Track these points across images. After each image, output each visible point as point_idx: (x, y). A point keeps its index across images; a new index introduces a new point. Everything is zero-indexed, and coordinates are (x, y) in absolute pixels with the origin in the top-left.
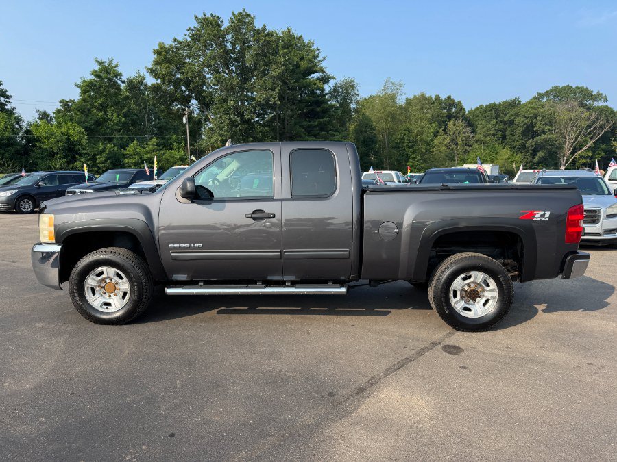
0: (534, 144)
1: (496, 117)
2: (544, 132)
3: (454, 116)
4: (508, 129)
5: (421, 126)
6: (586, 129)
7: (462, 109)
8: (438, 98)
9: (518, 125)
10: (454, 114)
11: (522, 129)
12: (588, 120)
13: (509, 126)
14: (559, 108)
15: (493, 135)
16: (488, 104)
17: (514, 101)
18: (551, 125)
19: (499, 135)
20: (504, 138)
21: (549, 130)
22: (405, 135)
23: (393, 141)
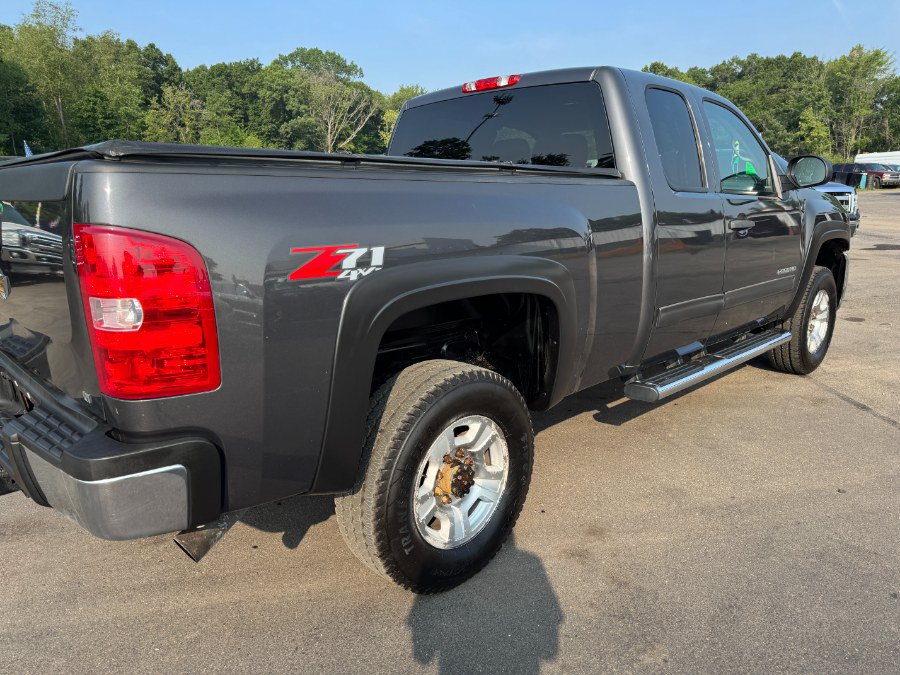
0: (289, 130)
1: (230, 86)
2: (299, 114)
3: (166, 79)
4: (251, 107)
5: (120, 89)
6: (349, 113)
7: (176, 69)
8: (132, 46)
9: (263, 101)
10: (166, 76)
11: (270, 106)
12: (349, 99)
13: (251, 102)
14: (313, 79)
15: (231, 114)
16: (214, 64)
17: (252, 63)
18: (307, 104)
19: (238, 114)
20: (246, 119)
21: (306, 111)
22: (95, 104)
23: (73, 115)
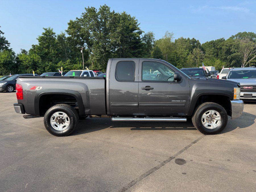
0: (230, 57)
1: (214, 47)
2: (235, 52)
3: (196, 47)
5: (181, 51)
6: (253, 50)
7: (199, 44)
8: (189, 39)
9: (223, 50)
10: (196, 46)
11: (225, 51)
12: (254, 46)
13: (220, 50)
14: (241, 41)
15: (213, 54)
16: (210, 41)
17: (222, 39)
18: (238, 49)
19: (215, 54)
20: (217, 55)
21: (237, 51)
22: (175, 55)
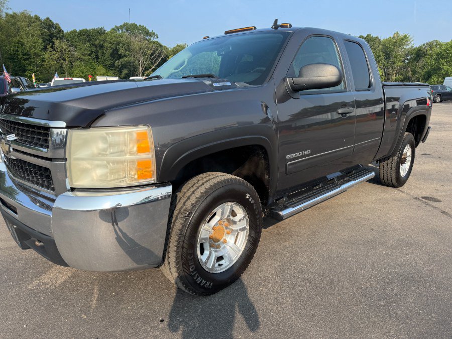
0: (120, 64)
1: (89, 41)
2: (125, 56)
3: (55, 36)
4: (100, 51)
5: (32, 41)
6: (151, 56)
7: (61, 31)
8: (37, 18)
9: (107, 49)
10: (55, 34)
11: (110, 52)
12: (151, 49)
13: (100, 49)
14: (133, 38)
16: (81, 29)
17: (101, 29)
18: (129, 51)
19: (93, 55)
20: (97, 57)
21: (129, 55)
22: (18, 47)
23: (6, 52)
